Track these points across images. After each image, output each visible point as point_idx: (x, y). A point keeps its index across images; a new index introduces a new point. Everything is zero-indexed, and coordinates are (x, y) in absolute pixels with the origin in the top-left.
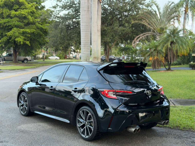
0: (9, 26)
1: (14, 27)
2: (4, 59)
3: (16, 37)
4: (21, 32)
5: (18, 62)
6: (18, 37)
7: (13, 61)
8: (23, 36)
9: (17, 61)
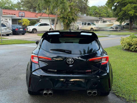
0: (125, 3)
1: (128, 3)
2: (123, 27)
3: (129, 11)
4: (133, 7)
5: (132, 30)
6: (130, 10)
7: (129, 28)
8: (134, 9)
9: (132, 28)
